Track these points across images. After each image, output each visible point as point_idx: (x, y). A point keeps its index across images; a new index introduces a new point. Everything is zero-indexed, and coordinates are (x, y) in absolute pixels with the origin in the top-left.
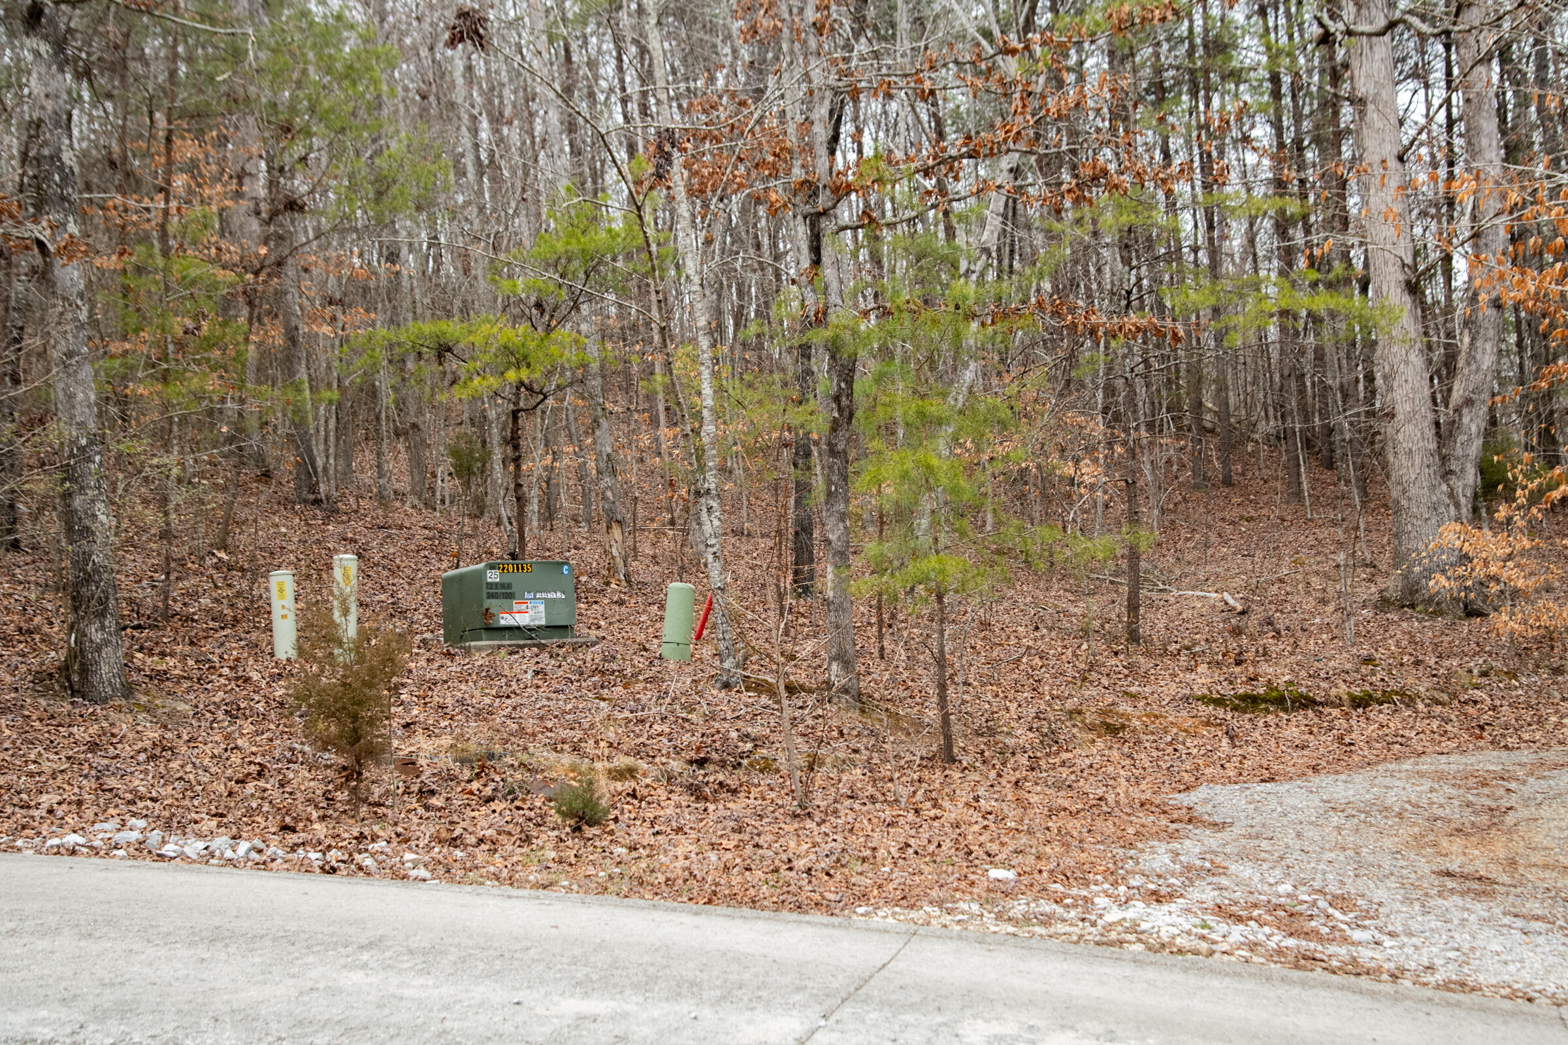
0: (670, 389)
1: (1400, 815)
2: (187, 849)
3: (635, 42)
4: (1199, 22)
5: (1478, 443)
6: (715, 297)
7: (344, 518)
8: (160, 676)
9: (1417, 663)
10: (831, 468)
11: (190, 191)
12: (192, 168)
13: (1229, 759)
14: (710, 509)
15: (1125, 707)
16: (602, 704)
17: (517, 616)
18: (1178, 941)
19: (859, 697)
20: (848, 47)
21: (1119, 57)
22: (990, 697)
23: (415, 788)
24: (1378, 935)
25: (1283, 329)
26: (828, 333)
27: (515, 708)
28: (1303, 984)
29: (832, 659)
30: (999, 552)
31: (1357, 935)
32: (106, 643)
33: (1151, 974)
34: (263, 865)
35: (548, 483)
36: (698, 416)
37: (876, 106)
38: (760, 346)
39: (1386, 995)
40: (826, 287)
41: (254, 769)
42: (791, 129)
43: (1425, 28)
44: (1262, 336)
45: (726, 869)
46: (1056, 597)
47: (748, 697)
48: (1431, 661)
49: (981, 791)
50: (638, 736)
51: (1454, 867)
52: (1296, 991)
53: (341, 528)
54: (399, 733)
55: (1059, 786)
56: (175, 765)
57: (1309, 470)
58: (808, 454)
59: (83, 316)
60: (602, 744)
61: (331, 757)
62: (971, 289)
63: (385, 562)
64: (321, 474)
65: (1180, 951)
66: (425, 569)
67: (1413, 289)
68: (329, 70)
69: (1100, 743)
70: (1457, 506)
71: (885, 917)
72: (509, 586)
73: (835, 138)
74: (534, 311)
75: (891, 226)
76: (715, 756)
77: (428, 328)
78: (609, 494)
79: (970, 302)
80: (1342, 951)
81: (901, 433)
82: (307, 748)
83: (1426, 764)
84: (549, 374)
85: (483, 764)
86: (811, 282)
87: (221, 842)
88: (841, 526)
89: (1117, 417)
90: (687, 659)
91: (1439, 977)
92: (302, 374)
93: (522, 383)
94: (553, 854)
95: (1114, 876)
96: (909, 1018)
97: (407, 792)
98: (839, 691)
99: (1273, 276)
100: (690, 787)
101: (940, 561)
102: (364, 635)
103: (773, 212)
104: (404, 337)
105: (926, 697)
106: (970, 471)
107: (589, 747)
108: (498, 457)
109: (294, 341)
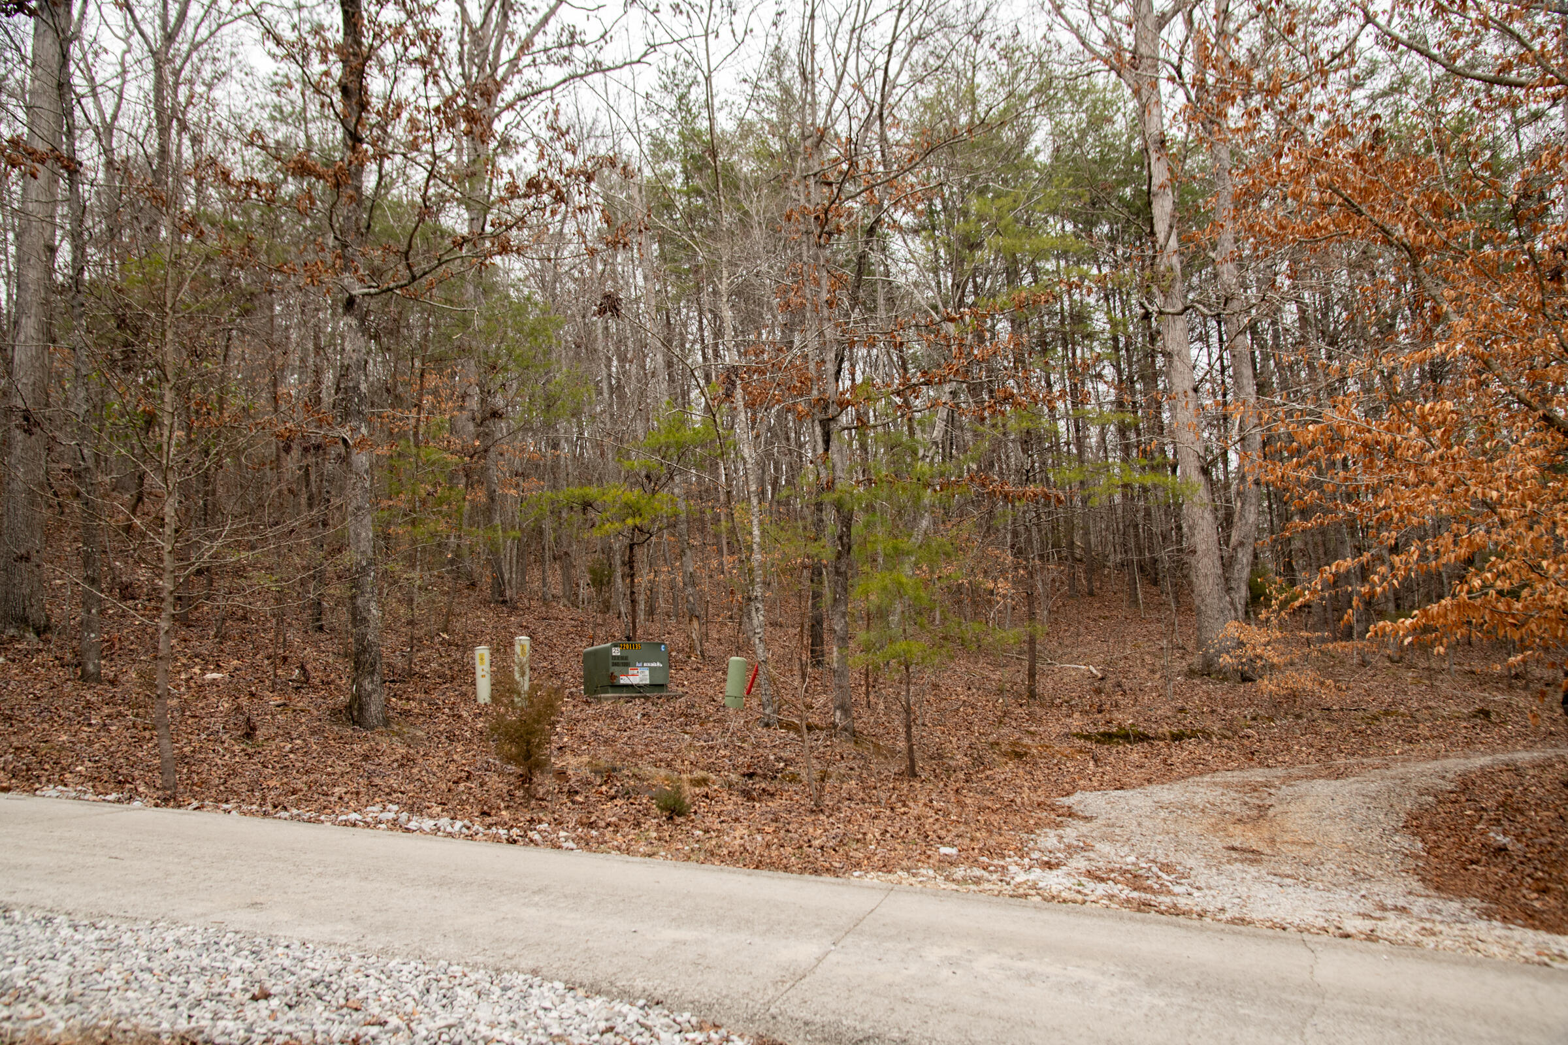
0: (732, 531)
1: (1203, 811)
2: (424, 826)
3: (711, 311)
4: (1067, 303)
5: (1247, 570)
6: (761, 472)
7: (521, 613)
8: (406, 713)
9: (1213, 711)
10: (836, 583)
11: (434, 407)
12: (435, 392)
13: (1094, 774)
14: (757, 609)
15: (1027, 741)
16: (686, 736)
17: (631, 678)
18: (1063, 894)
19: (854, 733)
20: (847, 315)
21: (1017, 324)
22: (939, 734)
23: (565, 789)
24: (1190, 890)
25: (1124, 495)
26: (835, 496)
27: (629, 738)
28: (1143, 921)
29: (836, 708)
30: (945, 638)
31: (1177, 889)
32: (374, 691)
33: (1045, 916)
34: (471, 837)
35: (651, 591)
36: (750, 548)
37: (861, 352)
38: (788, 504)
39: (1196, 928)
40: (834, 466)
41: (464, 774)
42: (812, 366)
43: (1206, 311)
44: (1111, 498)
45: (768, 846)
46: (981, 668)
47: (781, 733)
48: (1221, 710)
49: (934, 796)
50: (709, 758)
51: (1237, 844)
52: (1138, 926)
53: (519, 619)
54: (556, 753)
55: (985, 792)
56: (415, 771)
57: (1142, 586)
58: (821, 574)
59: (367, 485)
60: (686, 763)
61: (512, 768)
62: (926, 468)
63: (547, 641)
64: (507, 585)
65: (1064, 901)
66: (572, 646)
67: (1205, 471)
68: (520, 331)
69: (1011, 764)
70: (1236, 610)
71: (873, 878)
72: (626, 658)
73: (838, 372)
74: (645, 480)
75: (875, 427)
76: (759, 771)
77: (577, 491)
78: (691, 599)
79: (926, 476)
80: (1167, 900)
81: (880, 560)
82: (497, 762)
83: (1219, 778)
84: (653, 521)
85: (609, 774)
86: (824, 463)
87: (444, 821)
88: (843, 620)
89: (1020, 551)
90: (742, 707)
91: (1228, 915)
92: (497, 521)
93: (636, 527)
94: (655, 834)
95: (1021, 853)
96: (889, 945)
97: (561, 792)
98: (841, 729)
99: (1118, 461)
100: (743, 791)
101: (908, 645)
102: (533, 688)
103: (800, 418)
104: (561, 497)
105: (898, 734)
106: (926, 585)
107: (678, 764)
108: (619, 574)
109: (493, 500)
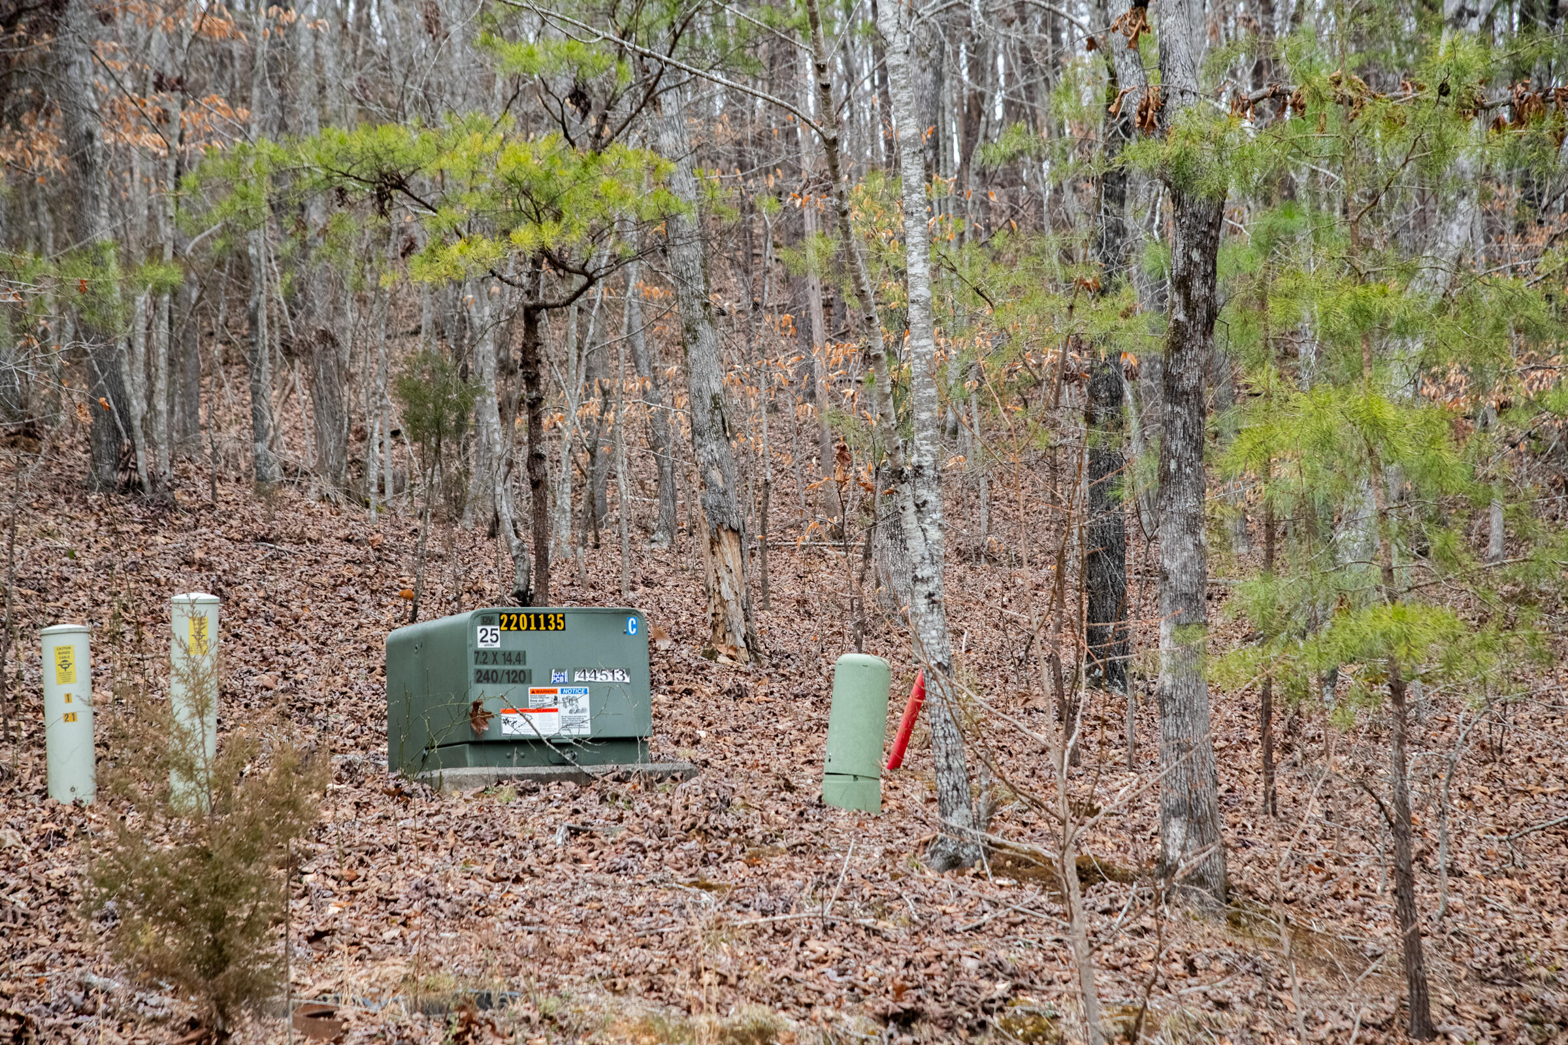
0: (842, 265)
6: (929, 76)
7: (187, 520)
10: (1168, 424)
14: (920, 506)
16: (705, 897)
17: (536, 718)
19: (1227, 892)
22: (1506, 902)
26: (1169, 149)
27: (531, 903)
29: (1170, 813)
30: (1523, 599)
35: (592, 453)
36: (898, 318)
38: (1012, 180)
40: (1164, 55)
47: (999, 887)
50: (777, 963)
53: (180, 539)
54: (301, 952)
58: (1116, 398)
60: (706, 978)
61: (163, 1001)
63: (271, 609)
64: (139, 433)
66: (350, 623)
72: (520, 657)
74: (570, 107)
76: (932, 1007)
77: (360, 140)
78: (715, 475)
79: (1472, 80)
81: (1307, 352)
82: (116, 985)
84: (597, 235)
85: (469, 1017)
86: (1133, 44)
88: (1189, 541)
90: (875, 807)
92: (102, 234)
93: (545, 252)
98: (1187, 879)
101: (1401, 617)
104: (307, 154)
105: (1369, 896)
106: (1459, 433)
107: (679, 982)
108: (493, 402)
109: (85, 165)
